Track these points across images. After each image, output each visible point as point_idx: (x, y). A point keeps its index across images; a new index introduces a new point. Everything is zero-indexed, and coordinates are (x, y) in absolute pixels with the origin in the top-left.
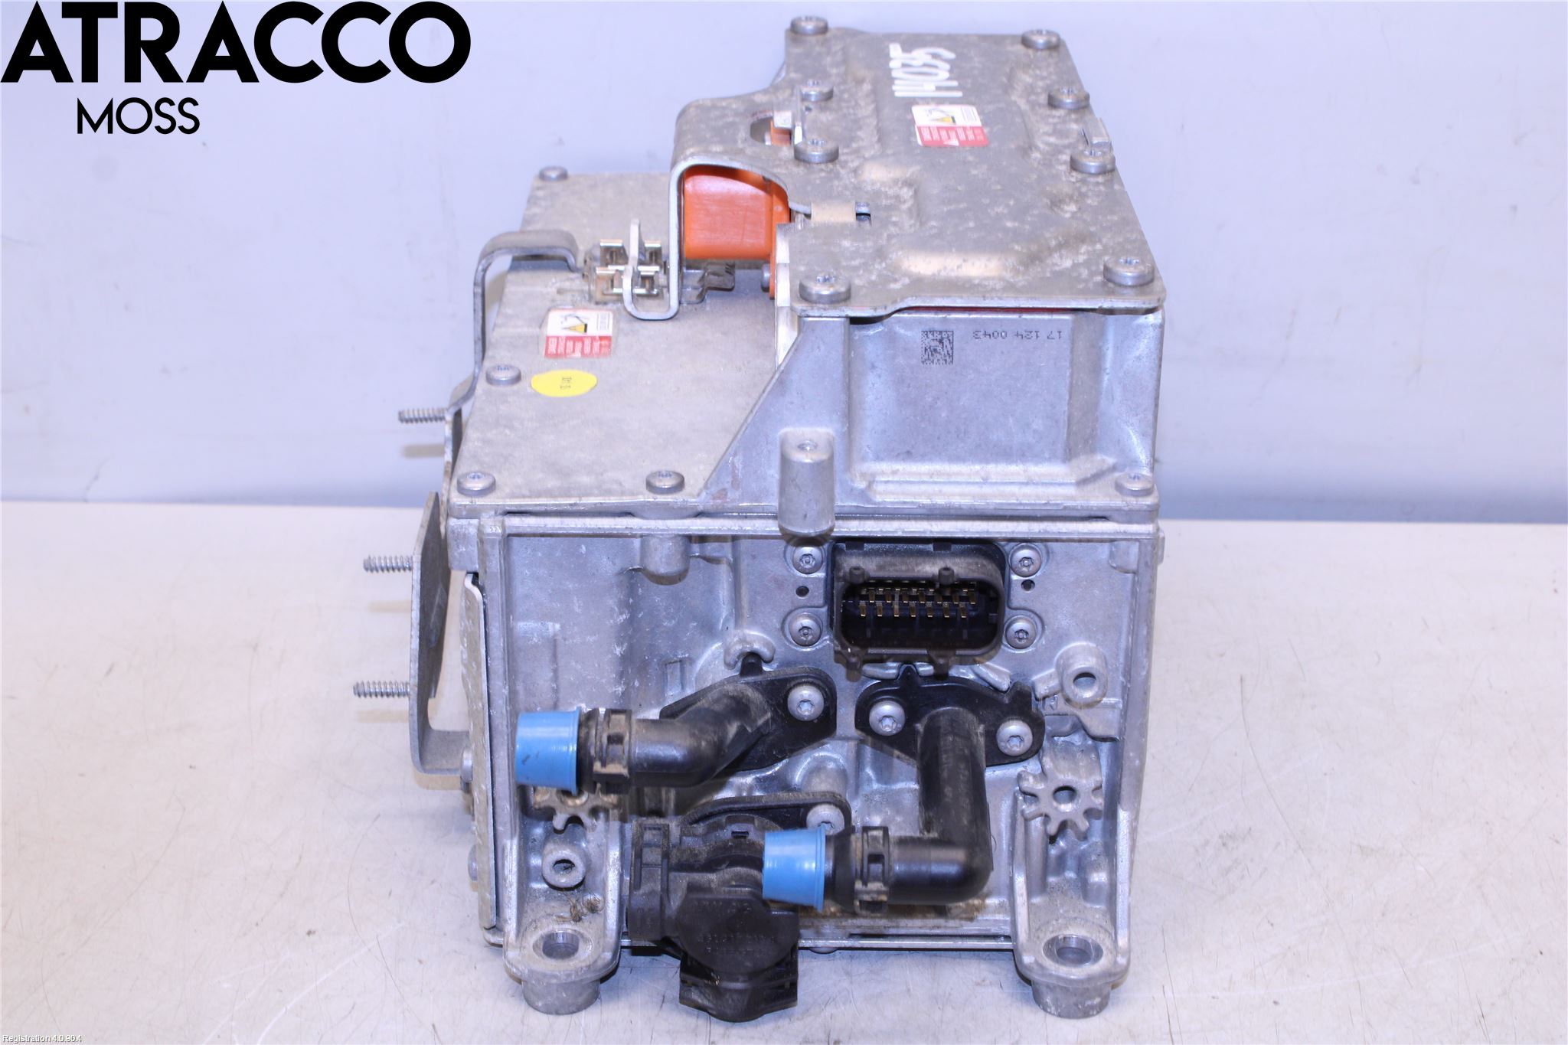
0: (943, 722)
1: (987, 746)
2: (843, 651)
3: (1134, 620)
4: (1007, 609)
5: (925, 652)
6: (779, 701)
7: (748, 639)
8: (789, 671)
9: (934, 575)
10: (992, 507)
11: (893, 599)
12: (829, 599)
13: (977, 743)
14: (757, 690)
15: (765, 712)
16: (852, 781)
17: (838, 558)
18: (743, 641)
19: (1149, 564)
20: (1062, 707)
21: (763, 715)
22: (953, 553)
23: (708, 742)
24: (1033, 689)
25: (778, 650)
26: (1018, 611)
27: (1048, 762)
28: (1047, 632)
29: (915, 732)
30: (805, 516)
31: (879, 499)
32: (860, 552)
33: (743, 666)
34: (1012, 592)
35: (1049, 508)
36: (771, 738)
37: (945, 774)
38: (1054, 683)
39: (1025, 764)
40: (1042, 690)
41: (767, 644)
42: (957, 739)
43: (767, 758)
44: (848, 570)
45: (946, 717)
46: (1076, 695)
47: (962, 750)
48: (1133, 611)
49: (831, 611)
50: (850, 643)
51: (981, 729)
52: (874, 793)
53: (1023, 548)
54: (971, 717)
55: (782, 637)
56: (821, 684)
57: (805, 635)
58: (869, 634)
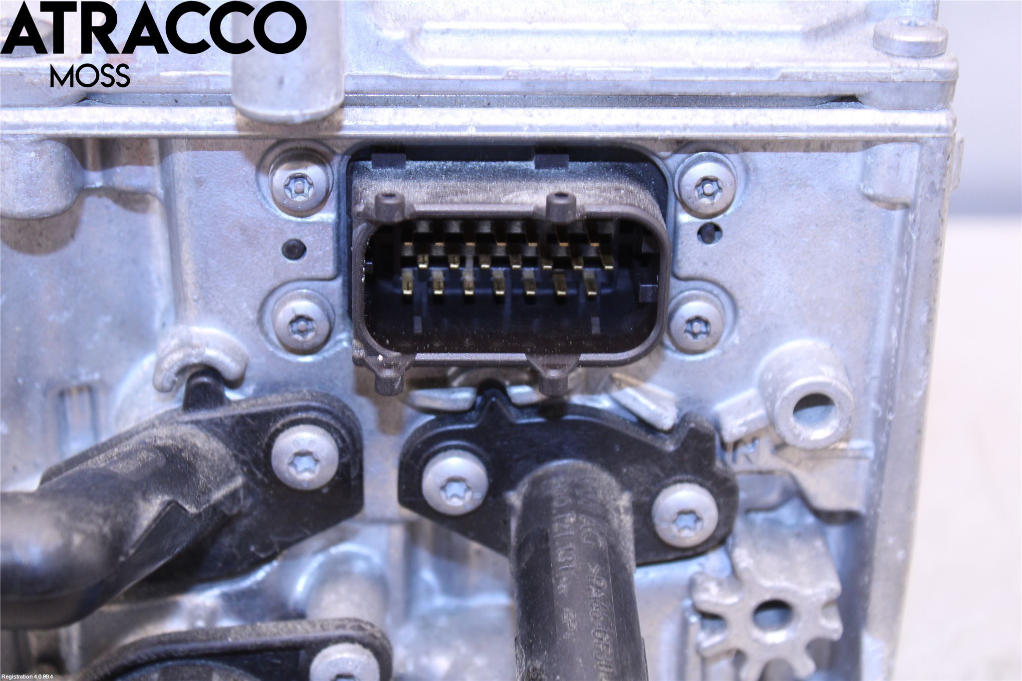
0: (557, 488)
1: (636, 531)
2: (369, 360)
3: (903, 295)
4: (673, 281)
5: (522, 357)
6: (257, 455)
7: (195, 342)
8: (274, 402)
9: (538, 208)
10: (644, 77)
11: (462, 263)
12: (344, 265)
13: (620, 526)
14: (215, 434)
15: (231, 476)
16: (397, 593)
17: (356, 182)
18: (185, 344)
19: (938, 186)
20: (764, 458)
21: (223, 482)
22: (571, 172)
23: (88, 536)
24: (718, 428)
25: (254, 361)
26: (691, 284)
27: (743, 556)
28: (743, 321)
29: (507, 509)
30: (281, 82)
31: (428, 63)
32: (399, 171)
33: (189, 393)
34: (680, 246)
35: (753, 78)
36: (245, 522)
37: (563, 587)
38: (757, 413)
39: (701, 560)
40: (732, 429)
41: (232, 351)
42: (583, 518)
43: (239, 557)
44: (372, 200)
45: (562, 479)
46: (799, 435)
47: (594, 539)
48: (901, 280)
49: (348, 286)
50: (382, 343)
51: (625, 500)
52: (437, 612)
53: (700, 160)
54: (605, 478)
55: (262, 338)
56: (332, 422)
57: (302, 332)
58: (418, 328)
